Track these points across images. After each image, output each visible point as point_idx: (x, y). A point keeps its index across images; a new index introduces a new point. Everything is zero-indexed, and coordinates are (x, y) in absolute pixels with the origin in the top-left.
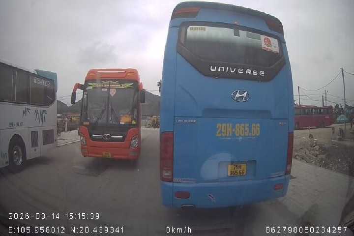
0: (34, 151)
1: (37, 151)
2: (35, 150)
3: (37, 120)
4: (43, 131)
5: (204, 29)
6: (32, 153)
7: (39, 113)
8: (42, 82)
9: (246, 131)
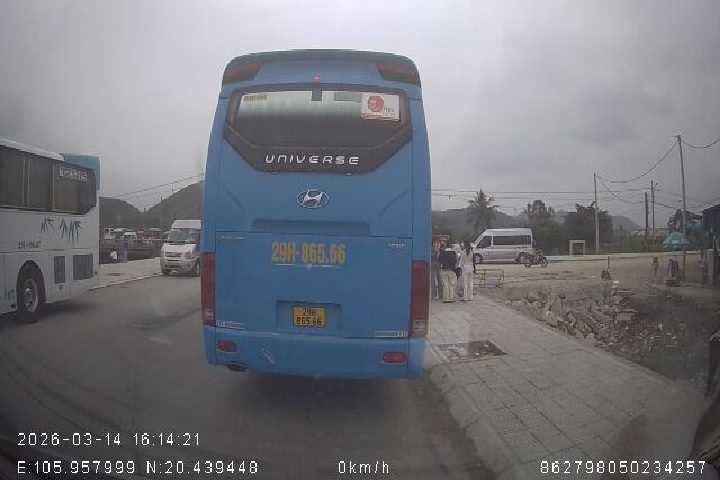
0: (58, 290)
1: (64, 290)
2: (61, 288)
3: (65, 238)
4: (74, 257)
5: (265, 98)
6: (54, 292)
7: (68, 225)
8: (74, 174)
9: (321, 256)
